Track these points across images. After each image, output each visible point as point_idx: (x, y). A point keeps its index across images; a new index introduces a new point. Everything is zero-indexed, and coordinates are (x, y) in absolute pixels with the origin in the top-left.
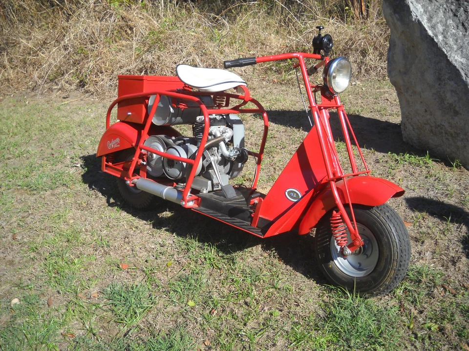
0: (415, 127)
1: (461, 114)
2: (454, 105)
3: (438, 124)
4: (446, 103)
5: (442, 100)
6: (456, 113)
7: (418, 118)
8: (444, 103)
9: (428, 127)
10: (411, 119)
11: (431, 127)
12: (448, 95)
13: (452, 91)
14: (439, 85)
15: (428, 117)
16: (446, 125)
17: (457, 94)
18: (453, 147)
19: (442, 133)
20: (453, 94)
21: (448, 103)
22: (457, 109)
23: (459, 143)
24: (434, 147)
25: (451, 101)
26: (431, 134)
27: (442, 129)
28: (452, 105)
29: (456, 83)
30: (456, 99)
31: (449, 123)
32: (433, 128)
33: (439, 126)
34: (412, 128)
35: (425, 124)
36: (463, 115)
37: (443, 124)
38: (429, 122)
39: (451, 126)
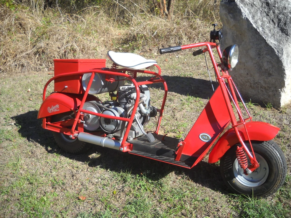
0: (239, 84)
1: (273, 75)
2: (269, 70)
3: (256, 82)
4: (263, 69)
5: (260, 67)
6: (270, 75)
7: (241, 78)
8: (262, 69)
9: (248, 84)
10: (236, 79)
11: (251, 84)
12: (265, 64)
13: (268, 62)
14: (259, 58)
15: (249, 78)
16: (262, 82)
17: (272, 63)
18: (266, 96)
19: (258, 87)
20: (269, 63)
21: (264, 69)
22: (271, 72)
23: (271, 93)
24: (252, 96)
25: (266, 68)
26: (250, 88)
27: (258, 84)
28: (268, 70)
29: (271, 57)
30: (271, 66)
31: (264, 81)
32: (252, 84)
33: (256, 83)
35: (246, 82)
36: (275, 76)
37: (260, 81)
38: (249, 80)
39: (265, 83)
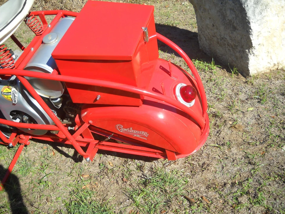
0: (207, 39)
1: (238, 29)
2: (232, 22)
3: (222, 36)
4: (227, 19)
5: (224, 17)
6: (235, 28)
7: (208, 31)
8: (225, 19)
9: (215, 39)
10: (204, 32)
11: (218, 39)
12: (228, 12)
13: (231, 9)
14: (222, 3)
15: (215, 30)
16: (228, 38)
17: (235, 11)
18: (233, 57)
19: (225, 44)
20: (232, 12)
21: (228, 20)
22: (235, 25)
23: (238, 54)
24: (221, 56)
25: (230, 18)
26: (218, 45)
27: (225, 41)
28: (231, 21)
29: (233, 2)
30: (234, 16)
31: (230, 37)
32: (219, 40)
33: (223, 38)
34: (205, 39)
35: (213, 36)
36: (240, 30)
37: (225, 37)
38: (216, 34)
39: (231, 39)
